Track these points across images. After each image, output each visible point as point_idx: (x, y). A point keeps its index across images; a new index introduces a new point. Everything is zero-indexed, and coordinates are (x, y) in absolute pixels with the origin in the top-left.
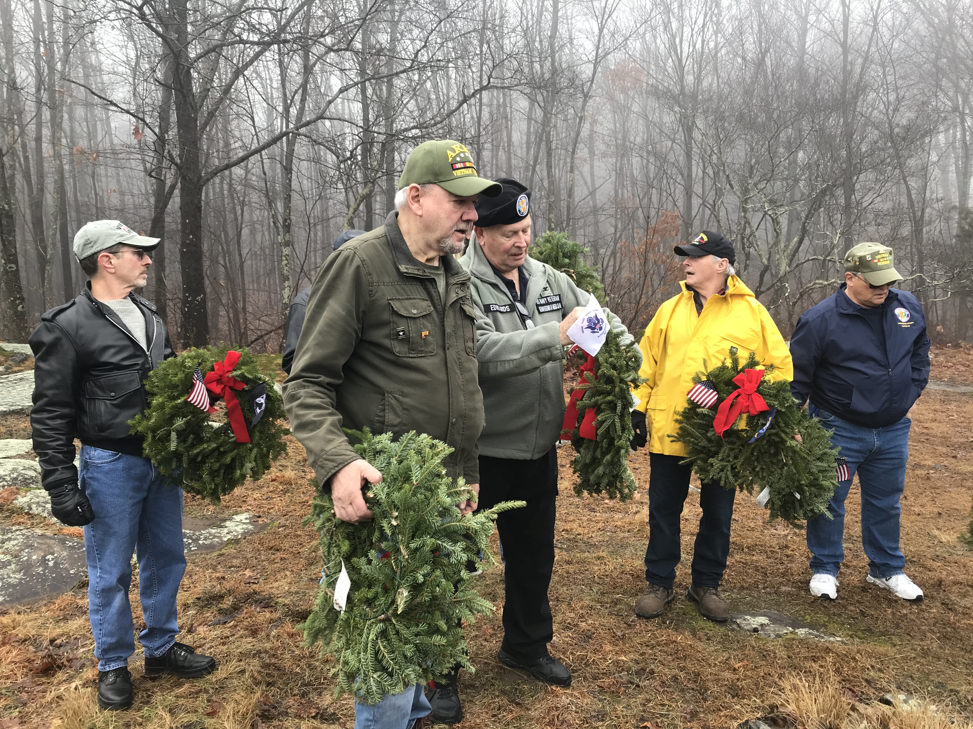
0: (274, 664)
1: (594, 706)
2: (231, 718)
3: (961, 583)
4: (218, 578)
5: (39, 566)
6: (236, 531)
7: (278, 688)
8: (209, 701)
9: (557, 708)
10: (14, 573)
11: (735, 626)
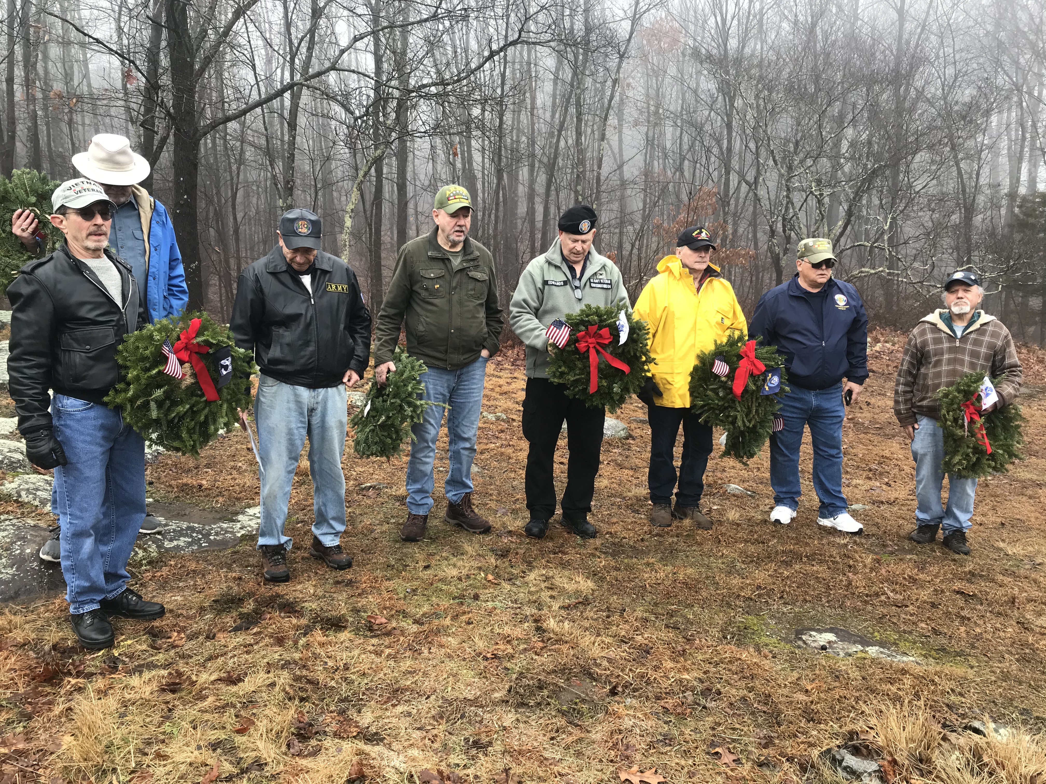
0: (305, 677)
1: (660, 730)
2: (264, 736)
3: (1035, 601)
4: (234, 578)
5: (34, 561)
6: (250, 526)
7: (314, 703)
8: (237, 716)
9: (620, 732)
10: (5, 567)
11: (800, 643)
